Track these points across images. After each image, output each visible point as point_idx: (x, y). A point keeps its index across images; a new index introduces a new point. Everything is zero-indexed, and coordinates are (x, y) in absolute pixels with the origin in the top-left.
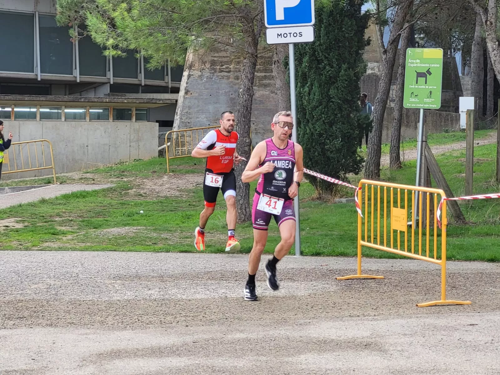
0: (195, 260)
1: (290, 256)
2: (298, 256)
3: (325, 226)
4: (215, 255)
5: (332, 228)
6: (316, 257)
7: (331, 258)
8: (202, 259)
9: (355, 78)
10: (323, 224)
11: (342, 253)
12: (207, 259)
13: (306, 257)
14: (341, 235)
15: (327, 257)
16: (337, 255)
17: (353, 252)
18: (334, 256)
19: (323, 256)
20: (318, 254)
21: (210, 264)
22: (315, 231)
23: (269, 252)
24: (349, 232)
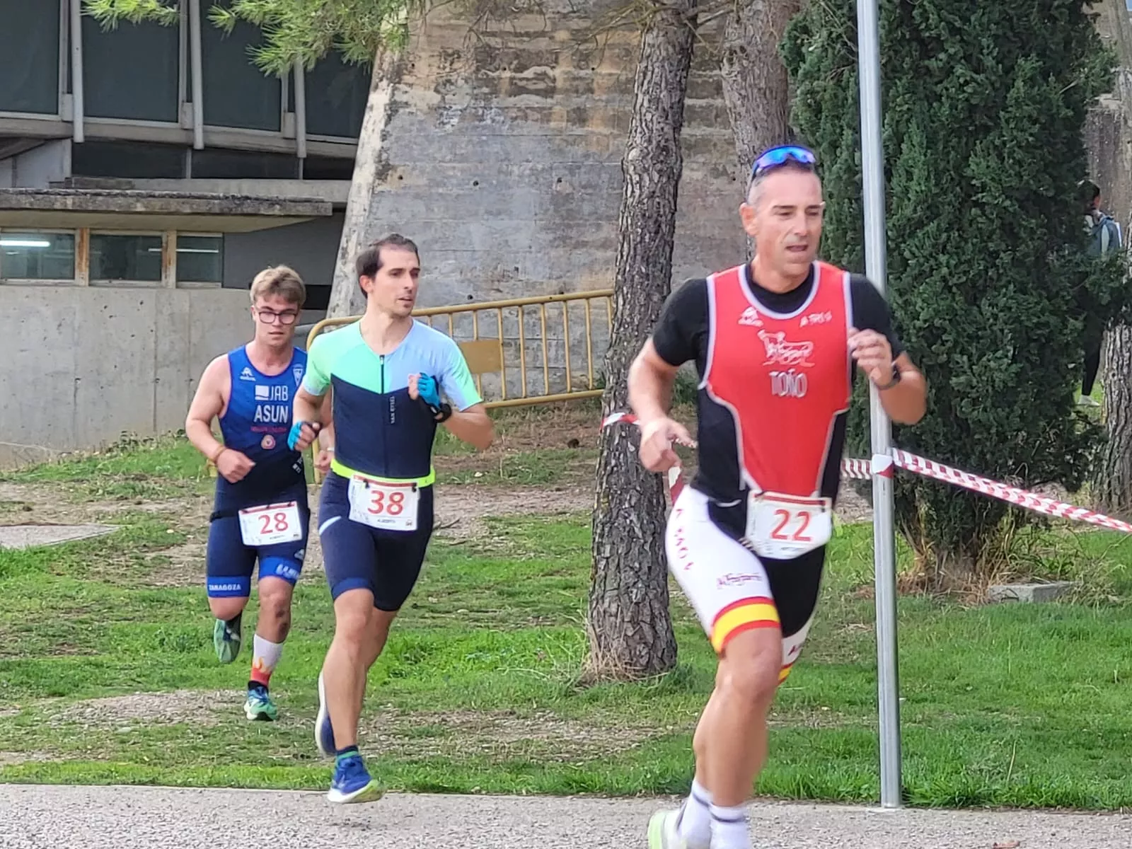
0: (483, 819)
1: (859, 808)
2: (890, 806)
3: (962, 689)
4: (558, 801)
5: (993, 699)
6: (964, 813)
7: (1023, 816)
8: (509, 820)
9: (1071, 113)
10: (953, 683)
11: (1066, 795)
12: (529, 818)
13: (923, 813)
14: (1036, 729)
15: (1010, 814)
16: (1048, 806)
17: (1111, 791)
18: (1037, 808)
19: (993, 809)
20: (968, 801)
21: (547, 839)
22: (929, 709)
23: (771, 792)
24: (1062, 714)
